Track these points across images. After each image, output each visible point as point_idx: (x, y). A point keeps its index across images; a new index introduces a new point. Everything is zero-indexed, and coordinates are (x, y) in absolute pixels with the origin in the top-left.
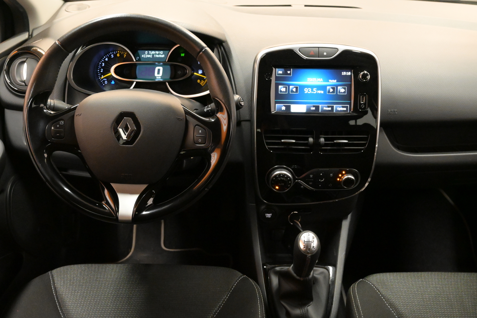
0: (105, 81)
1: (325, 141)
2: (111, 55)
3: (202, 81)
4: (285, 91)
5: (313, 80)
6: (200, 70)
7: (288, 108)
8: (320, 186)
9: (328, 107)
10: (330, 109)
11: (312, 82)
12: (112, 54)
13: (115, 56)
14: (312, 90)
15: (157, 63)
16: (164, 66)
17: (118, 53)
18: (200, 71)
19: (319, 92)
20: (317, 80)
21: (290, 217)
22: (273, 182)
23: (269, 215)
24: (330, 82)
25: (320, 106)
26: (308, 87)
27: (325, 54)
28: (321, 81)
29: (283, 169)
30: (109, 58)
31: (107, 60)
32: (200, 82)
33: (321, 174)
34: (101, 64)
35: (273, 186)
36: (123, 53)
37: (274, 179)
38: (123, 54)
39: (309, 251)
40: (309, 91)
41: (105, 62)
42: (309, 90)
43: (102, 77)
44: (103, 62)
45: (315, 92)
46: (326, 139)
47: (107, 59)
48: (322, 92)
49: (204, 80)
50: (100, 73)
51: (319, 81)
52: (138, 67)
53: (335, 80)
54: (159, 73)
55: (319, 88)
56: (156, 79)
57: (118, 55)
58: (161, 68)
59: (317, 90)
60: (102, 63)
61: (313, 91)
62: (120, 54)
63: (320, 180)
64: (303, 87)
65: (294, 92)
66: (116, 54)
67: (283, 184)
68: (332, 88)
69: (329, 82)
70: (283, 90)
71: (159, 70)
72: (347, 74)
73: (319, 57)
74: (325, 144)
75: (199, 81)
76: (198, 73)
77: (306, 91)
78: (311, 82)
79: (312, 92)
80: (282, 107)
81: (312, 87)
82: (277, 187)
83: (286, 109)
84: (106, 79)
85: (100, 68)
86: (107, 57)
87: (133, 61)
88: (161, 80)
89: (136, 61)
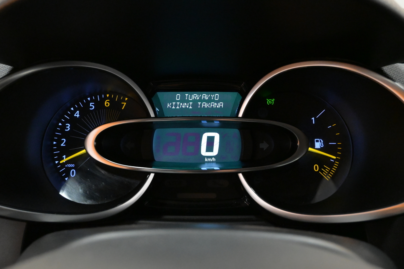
0: (72, 168)
2: (88, 102)
3: (325, 168)
12: (92, 101)
13: (99, 105)
15: (204, 122)
16: (222, 129)
17: (106, 98)
18: (317, 141)
30: (85, 111)
31: (78, 116)
32: (320, 170)
34: (64, 127)
36: (119, 98)
38: (120, 101)
41: (73, 120)
43: (63, 159)
44: (67, 121)
47: (77, 114)
49: (331, 165)
50: (59, 148)
52: (157, 133)
54: (210, 147)
56: (204, 163)
57: (107, 103)
58: (217, 136)
60: (64, 124)
62: (112, 101)
66: (103, 100)
71: (211, 141)
75: (316, 168)
76: (313, 147)
84: (73, 165)
85: (60, 137)
86: (79, 108)
87: (149, 116)
88: (216, 168)
89: (156, 117)
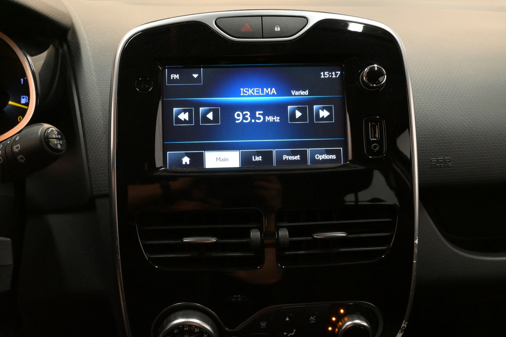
1: (291, 235)
4: (187, 119)
5: (253, 91)
7: (198, 160)
9: (294, 153)
10: (298, 157)
11: (251, 96)
14: (253, 116)
18: (23, 98)
19: (270, 119)
20: (263, 92)
24: (295, 95)
25: (274, 151)
26: (242, 107)
27: (277, 29)
28: (273, 95)
29: (190, 312)
33: (287, 319)
40: (247, 119)
42: (247, 114)
45: (259, 119)
46: (293, 232)
48: (277, 119)
51: (267, 95)
53: (305, 91)
55: (268, 108)
59: (264, 115)
61: (256, 118)
63: (285, 334)
64: (231, 109)
65: (208, 120)
68: (300, 109)
69: (291, 95)
70: (184, 116)
72: (332, 75)
73: (263, 38)
74: (291, 242)
75: (20, 119)
77: (239, 117)
78: (249, 96)
79: (253, 121)
80: (183, 157)
81: (252, 108)
83: (190, 161)
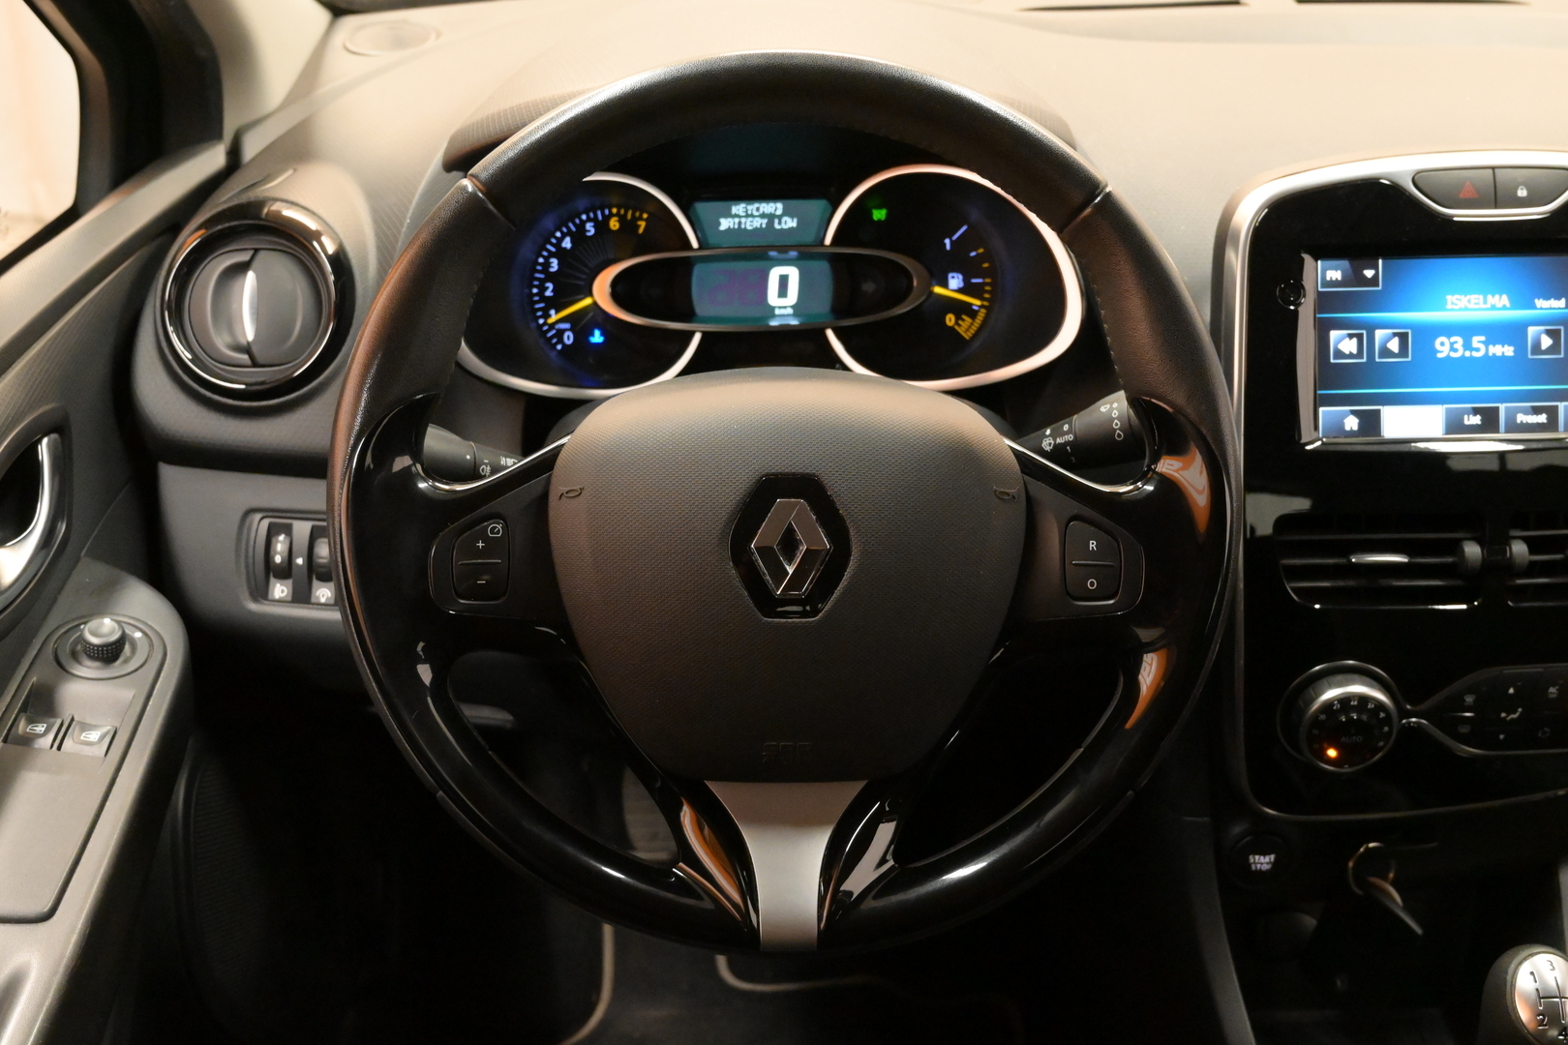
1: (1532, 551)
4: (1355, 352)
5: (1469, 301)
6: (955, 275)
7: (1371, 422)
8: (1502, 737)
9: (1536, 411)
10: (1542, 418)
11: (1466, 309)
14: (1467, 346)
19: (1497, 350)
20: (1485, 302)
21: (1355, 865)
22: (1316, 732)
23: (1263, 862)
24: (1541, 308)
25: (1502, 407)
26: (1448, 330)
27: (1522, 193)
28: (1504, 308)
29: (1356, 676)
33: (1511, 691)
35: (1316, 746)
37: (1323, 717)
39: (1565, 1036)
40: (1456, 350)
42: (1456, 342)
45: (1478, 350)
46: (1534, 545)
48: (1509, 351)
51: (1493, 307)
53: (1559, 298)
55: (1496, 332)
59: (1487, 343)
61: (1472, 349)
63: (1503, 715)
64: (1429, 333)
65: (1393, 355)
67: (1359, 739)
68: (1549, 333)
69: (1535, 308)
70: (1349, 346)
73: (1496, 207)
74: (1532, 564)
77: (1443, 347)
78: (1460, 309)
79: (1467, 354)
80: (1347, 416)
81: (1467, 331)
82: (1332, 753)
83: (1360, 424)
